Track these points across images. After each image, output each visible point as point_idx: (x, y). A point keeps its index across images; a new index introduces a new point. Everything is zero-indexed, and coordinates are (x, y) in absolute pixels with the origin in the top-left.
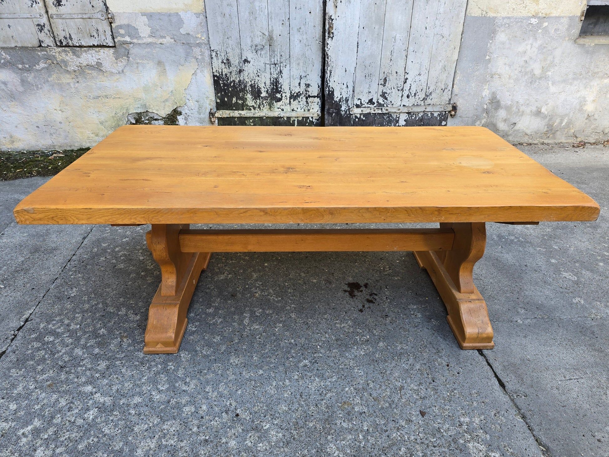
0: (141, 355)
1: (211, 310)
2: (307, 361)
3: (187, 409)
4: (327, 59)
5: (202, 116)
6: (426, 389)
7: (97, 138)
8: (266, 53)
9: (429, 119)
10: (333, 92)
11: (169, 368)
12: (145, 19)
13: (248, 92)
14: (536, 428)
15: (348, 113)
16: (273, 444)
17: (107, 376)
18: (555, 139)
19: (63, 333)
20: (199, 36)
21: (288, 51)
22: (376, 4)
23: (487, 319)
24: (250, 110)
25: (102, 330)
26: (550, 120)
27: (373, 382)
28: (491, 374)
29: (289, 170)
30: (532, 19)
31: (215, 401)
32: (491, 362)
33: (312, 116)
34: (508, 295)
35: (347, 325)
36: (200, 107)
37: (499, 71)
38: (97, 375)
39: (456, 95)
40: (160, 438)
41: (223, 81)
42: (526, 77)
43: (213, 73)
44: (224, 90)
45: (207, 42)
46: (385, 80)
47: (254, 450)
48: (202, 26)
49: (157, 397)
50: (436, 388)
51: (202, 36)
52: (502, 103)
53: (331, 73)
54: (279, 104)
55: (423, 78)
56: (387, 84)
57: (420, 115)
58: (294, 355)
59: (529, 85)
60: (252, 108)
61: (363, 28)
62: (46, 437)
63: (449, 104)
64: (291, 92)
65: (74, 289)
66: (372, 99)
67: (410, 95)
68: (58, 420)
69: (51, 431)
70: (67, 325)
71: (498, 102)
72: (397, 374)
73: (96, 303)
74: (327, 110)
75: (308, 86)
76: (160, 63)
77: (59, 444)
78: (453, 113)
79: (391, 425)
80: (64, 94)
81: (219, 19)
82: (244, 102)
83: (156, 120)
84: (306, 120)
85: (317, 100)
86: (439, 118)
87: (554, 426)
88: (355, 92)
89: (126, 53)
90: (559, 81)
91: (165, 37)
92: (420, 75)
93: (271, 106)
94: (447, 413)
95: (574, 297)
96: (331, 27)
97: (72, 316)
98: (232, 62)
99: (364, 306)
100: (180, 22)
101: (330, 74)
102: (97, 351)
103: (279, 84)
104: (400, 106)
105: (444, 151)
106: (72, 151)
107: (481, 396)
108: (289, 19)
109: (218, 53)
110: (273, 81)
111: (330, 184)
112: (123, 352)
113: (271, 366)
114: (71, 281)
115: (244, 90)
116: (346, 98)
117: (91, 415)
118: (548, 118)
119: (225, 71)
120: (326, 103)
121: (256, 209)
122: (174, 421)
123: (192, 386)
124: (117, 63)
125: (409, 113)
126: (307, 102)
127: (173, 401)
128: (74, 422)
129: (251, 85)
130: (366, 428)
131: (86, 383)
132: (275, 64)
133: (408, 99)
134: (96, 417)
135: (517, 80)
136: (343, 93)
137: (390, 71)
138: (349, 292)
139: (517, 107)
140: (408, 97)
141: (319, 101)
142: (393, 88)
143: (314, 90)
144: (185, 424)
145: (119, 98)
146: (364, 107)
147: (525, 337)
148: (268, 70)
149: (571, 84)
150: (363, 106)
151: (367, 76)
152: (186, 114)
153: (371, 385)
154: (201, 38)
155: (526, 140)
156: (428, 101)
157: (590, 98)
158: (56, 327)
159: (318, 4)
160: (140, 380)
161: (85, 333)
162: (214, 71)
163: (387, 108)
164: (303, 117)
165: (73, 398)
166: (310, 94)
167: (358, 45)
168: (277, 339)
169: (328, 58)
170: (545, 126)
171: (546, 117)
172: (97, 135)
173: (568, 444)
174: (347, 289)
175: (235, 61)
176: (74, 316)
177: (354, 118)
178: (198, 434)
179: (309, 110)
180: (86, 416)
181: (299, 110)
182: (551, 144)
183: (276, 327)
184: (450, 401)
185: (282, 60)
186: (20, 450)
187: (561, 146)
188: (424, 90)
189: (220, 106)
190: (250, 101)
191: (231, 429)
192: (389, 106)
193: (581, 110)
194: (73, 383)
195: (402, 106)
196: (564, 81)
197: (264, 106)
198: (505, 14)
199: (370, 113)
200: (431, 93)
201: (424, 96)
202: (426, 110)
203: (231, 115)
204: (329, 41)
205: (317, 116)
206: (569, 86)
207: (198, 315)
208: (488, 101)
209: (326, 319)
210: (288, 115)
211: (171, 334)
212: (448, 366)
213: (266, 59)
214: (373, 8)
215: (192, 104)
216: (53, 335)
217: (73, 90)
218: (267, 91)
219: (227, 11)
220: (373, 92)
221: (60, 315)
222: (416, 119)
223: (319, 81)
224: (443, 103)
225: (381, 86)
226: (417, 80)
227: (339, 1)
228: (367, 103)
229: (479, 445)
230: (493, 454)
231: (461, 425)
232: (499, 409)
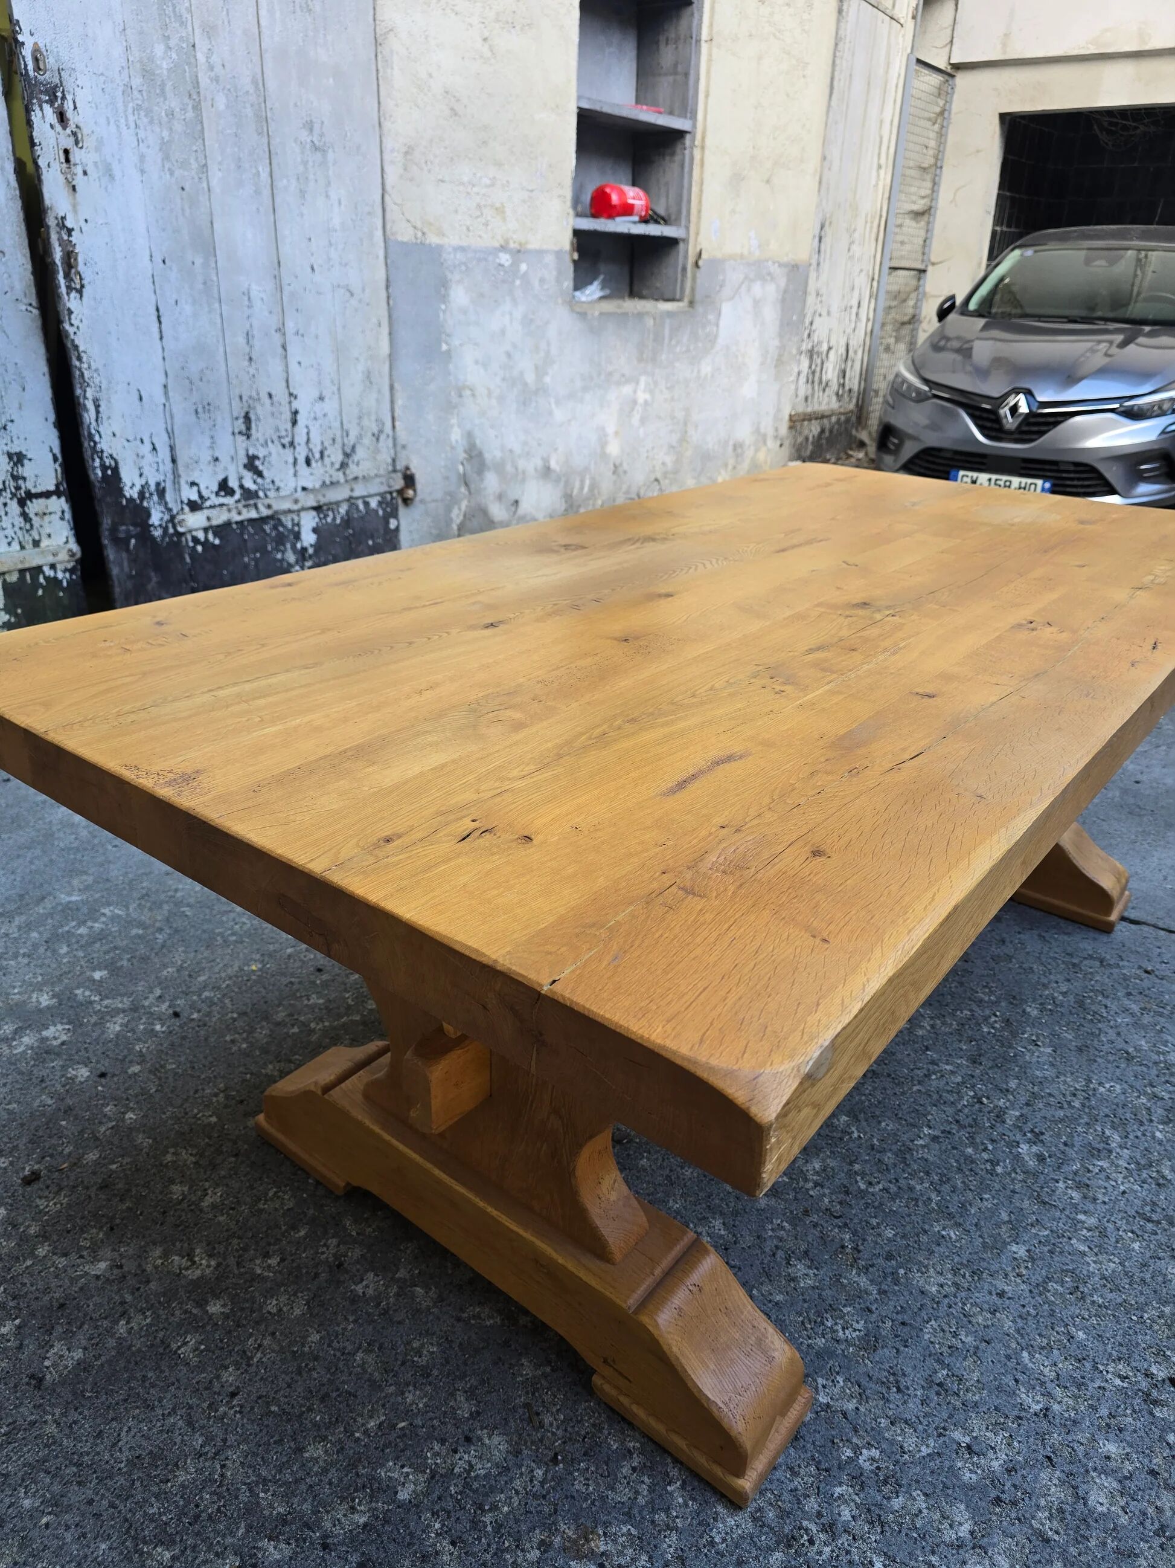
4: (77, 364)
9: (363, 517)
10: (116, 470)
15: (171, 531)
22: (183, 189)
26: (567, 482)
30: (500, 255)
33: (51, 559)
37: (469, 379)
39: (404, 447)
42: (515, 390)
46: (247, 419)
52: (487, 456)
53: (97, 407)
55: (331, 407)
56: (253, 431)
57: (344, 510)
59: (522, 408)
61: (164, 262)
63: (395, 471)
66: (226, 480)
67: (310, 456)
71: (480, 454)
74: (110, 530)
75: (18, 459)
78: (410, 493)
84: (35, 578)
85: (59, 505)
86: (381, 512)
88: (180, 462)
90: (564, 397)
92: (321, 398)
96: (70, 256)
101: (98, 412)
104: (296, 490)
116: (158, 484)
118: (563, 479)
120: (103, 509)
125: (318, 509)
126: (25, 516)
133: (309, 470)
135: (501, 399)
136: (145, 471)
137: (254, 394)
139: (512, 462)
140: (308, 462)
141: (66, 507)
142: (270, 443)
143: (43, 472)
146: (211, 507)
149: (582, 401)
150: (208, 504)
151: (200, 410)
156: (353, 470)
157: (611, 429)
163: (267, 501)
164: (22, 572)
166: (29, 485)
167: (159, 317)
169: (79, 359)
170: (561, 498)
171: (560, 478)
177: (191, 544)
179: (36, 544)
188: (339, 440)
192: (271, 494)
193: (604, 456)
196: (571, 395)
198: (456, 241)
199: (228, 524)
200: (353, 448)
201: (341, 457)
202: (356, 494)
204: (72, 302)
205: (67, 558)
206: (580, 406)
208: (463, 455)
212: (1148, 972)
214: (178, 201)
220: (225, 459)
222: (334, 519)
223: (51, 439)
224: (382, 472)
225: (241, 439)
226: (319, 415)
227: (79, 170)
228: (217, 494)
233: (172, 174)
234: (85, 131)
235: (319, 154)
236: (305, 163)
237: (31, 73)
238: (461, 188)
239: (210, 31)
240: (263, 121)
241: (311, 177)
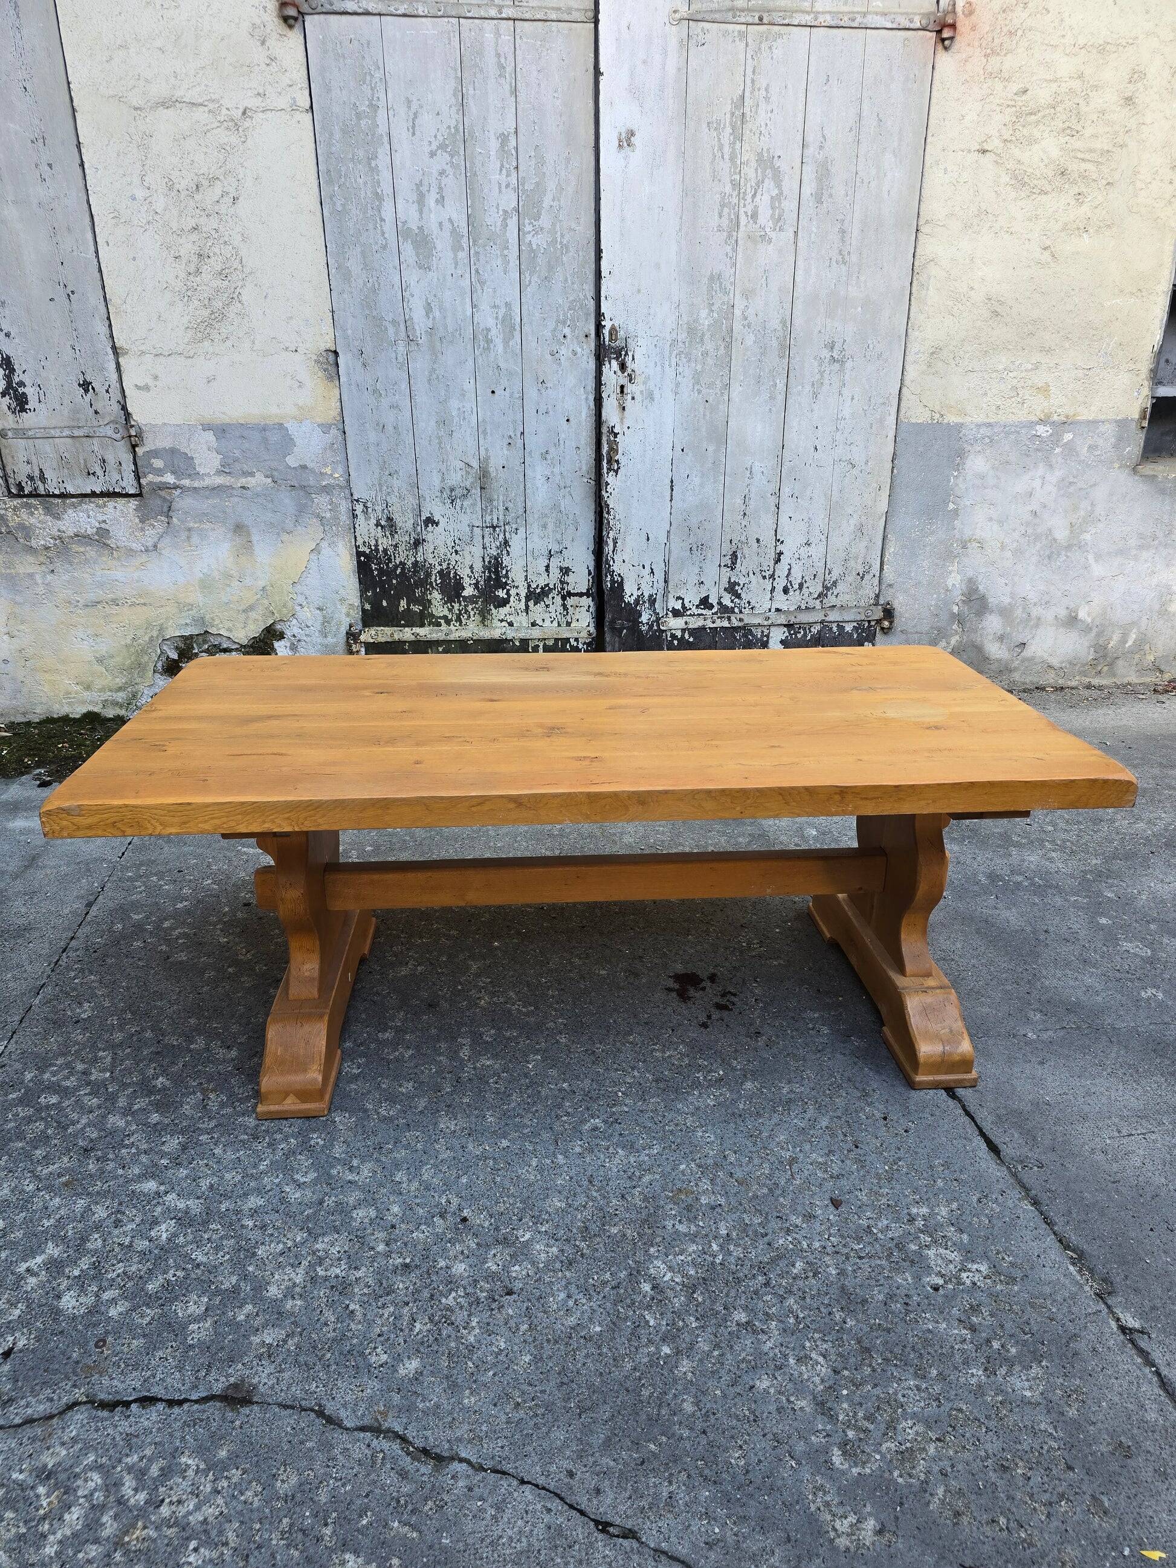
0: (251, 1122)
1: (388, 1035)
2: (597, 1120)
3: (360, 1214)
4: (607, 516)
5: (330, 640)
6: (843, 1161)
7: (87, 694)
8: (473, 505)
9: (835, 638)
10: (621, 584)
11: (312, 1143)
12: (210, 436)
13: (433, 588)
14: (1059, 1220)
15: (656, 628)
16: (541, 1265)
17: (185, 1163)
18: (1114, 675)
19: (77, 1089)
20: (328, 470)
21: (523, 499)
22: (707, 401)
23: (959, 1025)
24: (439, 625)
25: (160, 1079)
26: (1099, 635)
27: (735, 1153)
28: (971, 1130)
29: (552, 731)
30: (1038, 427)
31: (416, 1197)
32: (971, 1109)
33: (576, 635)
34: (1009, 988)
35: (677, 1054)
36: (326, 621)
37: (979, 533)
38: (165, 1162)
39: (890, 586)
40: (310, 1265)
41: (378, 564)
42: (1039, 545)
43: (357, 547)
44: (382, 584)
45: (343, 483)
46: (734, 556)
47: (504, 1277)
48: (334, 451)
49: (294, 1195)
50: (863, 1159)
51: (334, 470)
52: (992, 601)
53: (615, 543)
54: (504, 611)
55: (817, 551)
56: (738, 565)
57: (815, 630)
58: (570, 1110)
59: (1046, 562)
60: (442, 621)
61: (683, 450)
62: (76, 1273)
63: (876, 604)
64: (529, 586)
65: (86, 1005)
66: (707, 598)
67: (790, 587)
68: (95, 1242)
69: (85, 1263)
70: (84, 1073)
71: (983, 599)
72: (782, 1137)
73: (138, 1029)
74: (609, 622)
75: (565, 571)
76: (239, 528)
77: (105, 1284)
78: (886, 624)
79: (774, 1224)
80: (19, 599)
81: (372, 436)
82: (425, 608)
83: (225, 650)
84: (564, 643)
85: (587, 601)
86: (855, 634)
87: (1094, 1215)
88: (671, 583)
89: (165, 509)
90: (1109, 553)
91: (252, 474)
92: (808, 544)
93: (484, 615)
94: (884, 1200)
95: (1144, 988)
96: (613, 450)
97: (90, 1056)
98: (399, 525)
99: (709, 1017)
100: (287, 442)
101: (615, 546)
102: (155, 1118)
103: (502, 569)
104: (770, 610)
105: (854, 691)
106: (28, 724)
107: (952, 1170)
108: (522, 433)
109: (369, 504)
110: (490, 562)
111: (636, 753)
112: (210, 1118)
113: (525, 1131)
114: (74, 989)
115: (424, 583)
116: (651, 596)
117: (163, 1231)
118: (1095, 630)
119: (384, 543)
120: (607, 608)
121: (502, 796)
122: (336, 1236)
123: (366, 1173)
124: (142, 529)
125: (789, 626)
126: (564, 606)
127: (330, 1202)
128: (131, 1245)
129: (441, 572)
130: (724, 1232)
131: (144, 1177)
132: (494, 528)
133: (785, 597)
134: (175, 1235)
135: (1018, 552)
136: (642, 586)
137: (743, 539)
138: (677, 991)
139: (1024, 609)
140: (786, 591)
141: (592, 604)
142: (751, 574)
143: (580, 581)
144: (360, 1239)
145: (145, 604)
146: (691, 615)
147: (1042, 1063)
148: (478, 539)
149: (1136, 558)
150: (688, 613)
151: (694, 548)
152: (294, 636)
153: (732, 1158)
154: (331, 475)
155: (1050, 678)
156: (831, 600)
158: (60, 1076)
159: (583, 402)
160: (255, 1166)
161: (125, 1086)
162: (360, 542)
163: (741, 616)
164: (556, 640)
165: (120, 1204)
166: (570, 588)
167: (672, 486)
168: (532, 1084)
169: (608, 513)
170: (1089, 648)
171: (1091, 629)
172: (88, 688)
173: (1120, 1245)
174: (672, 986)
175: (405, 522)
176: (96, 1056)
177: (669, 636)
178: (388, 1255)
179: (568, 624)
180: (153, 1233)
181: (547, 623)
182: (1108, 687)
183: (528, 1062)
184: (890, 1180)
185: (508, 518)
186: (27, 1299)
187: (1130, 691)
188: (820, 576)
189: (370, 619)
190: (438, 606)
191: (454, 1244)
192: (746, 611)
193: (1164, 613)
194: (116, 1177)
195: (773, 610)
196: (1121, 552)
197: (469, 617)
198: (981, 419)
199: (703, 628)
200: (835, 583)
201: (820, 589)
202: (827, 619)
203: (396, 637)
204: (610, 478)
205: (587, 635)
206: (1132, 563)
207: (361, 1044)
208: (960, 597)
209: (631, 1043)
210: (522, 635)
211: (314, 1075)
212: (885, 1119)
213: (474, 516)
214: (701, 410)
215: (307, 614)
216: (56, 1092)
217: (41, 589)
218: (476, 585)
219: (389, 418)
220: (709, 583)
221: (64, 1055)
222: (805, 635)
223: (590, 561)
224: (862, 604)
225: (724, 570)
226: (804, 555)
227: (629, 397)
228: (697, 607)
229: (948, 1252)
230: (975, 1266)
231: (912, 1220)
232: (987, 1191)
233: (699, 392)
234: (637, 373)
235: (837, 366)
236: (822, 373)
237: (607, 343)
238: (994, 375)
239: (747, 295)
240: (786, 349)
241: (826, 382)
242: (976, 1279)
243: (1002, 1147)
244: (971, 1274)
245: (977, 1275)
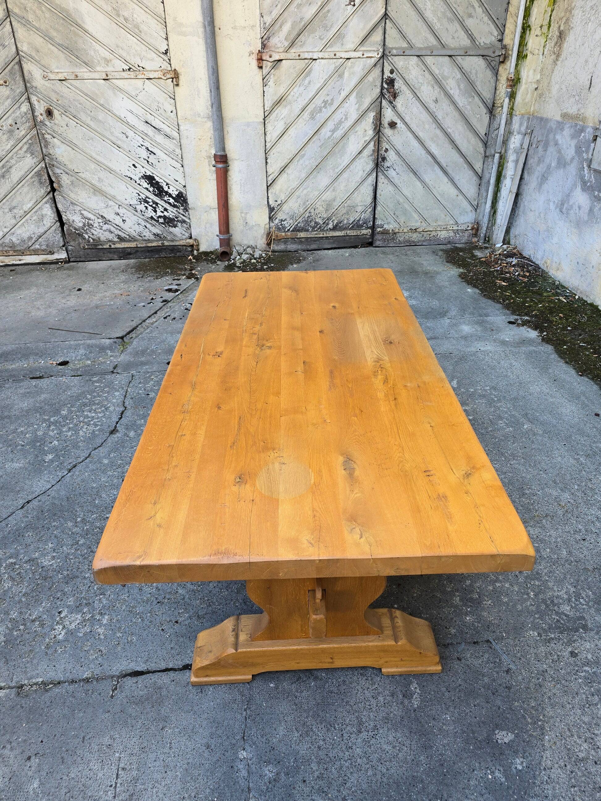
6: (150, 593)
28: (152, 666)
32: (171, 674)
50: (149, 603)
94: (118, 605)
107: (126, 644)
212: (177, 622)
229: (76, 624)
230: (63, 633)
231: (101, 614)
232: (105, 657)
242: (56, 631)
243: (135, 679)
244: (60, 630)
245: (58, 633)
